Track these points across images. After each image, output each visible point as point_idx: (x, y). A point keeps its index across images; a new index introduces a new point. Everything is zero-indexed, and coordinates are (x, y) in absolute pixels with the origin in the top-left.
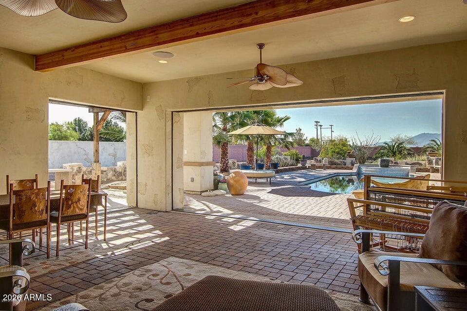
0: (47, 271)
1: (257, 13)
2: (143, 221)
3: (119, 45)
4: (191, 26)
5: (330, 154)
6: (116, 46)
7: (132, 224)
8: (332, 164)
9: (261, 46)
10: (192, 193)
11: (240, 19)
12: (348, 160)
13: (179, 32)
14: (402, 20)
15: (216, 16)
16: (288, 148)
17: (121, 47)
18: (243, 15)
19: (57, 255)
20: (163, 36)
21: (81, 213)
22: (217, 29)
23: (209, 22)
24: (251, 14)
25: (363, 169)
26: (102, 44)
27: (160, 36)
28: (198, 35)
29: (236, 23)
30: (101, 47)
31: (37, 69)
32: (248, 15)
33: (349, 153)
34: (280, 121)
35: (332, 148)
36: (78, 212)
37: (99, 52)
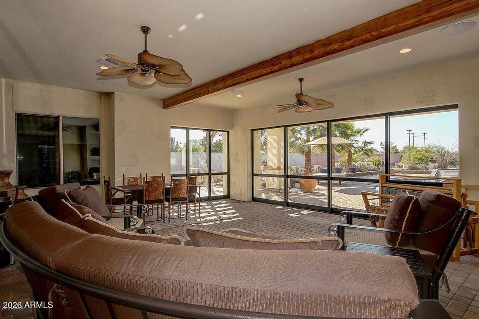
0: (162, 228)
1: (281, 63)
2: (231, 207)
3: (204, 90)
4: (244, 74)
5: (412, 161)
6: (203, 91)
7: (224, 208)
8: (413, 169)
9: (301, 80)
10: (273, 190)
11: (271, 68)
12: (431, 165)
13: (238, 79)
14: (401, 52)
15: (258, 67)
16: (368, 155)
17: (206, 91)
18: (273, 65)
19: (169, 222)
20: (229, 82)
21: (183, 197)
22: (259, 75)
23: (253, 71)
24: (278, 64)
25: (442, 174)
26: (196, 90)
27: (227, 82)
28: (248, 80)
29: (269, 71)
30: (196, 92)
31: (164, 108)
32: (275, 65)
33: (432, 159)
34: (359, 132)
35: (414, 155)
36: (181, 196)
37: (195, 95)
